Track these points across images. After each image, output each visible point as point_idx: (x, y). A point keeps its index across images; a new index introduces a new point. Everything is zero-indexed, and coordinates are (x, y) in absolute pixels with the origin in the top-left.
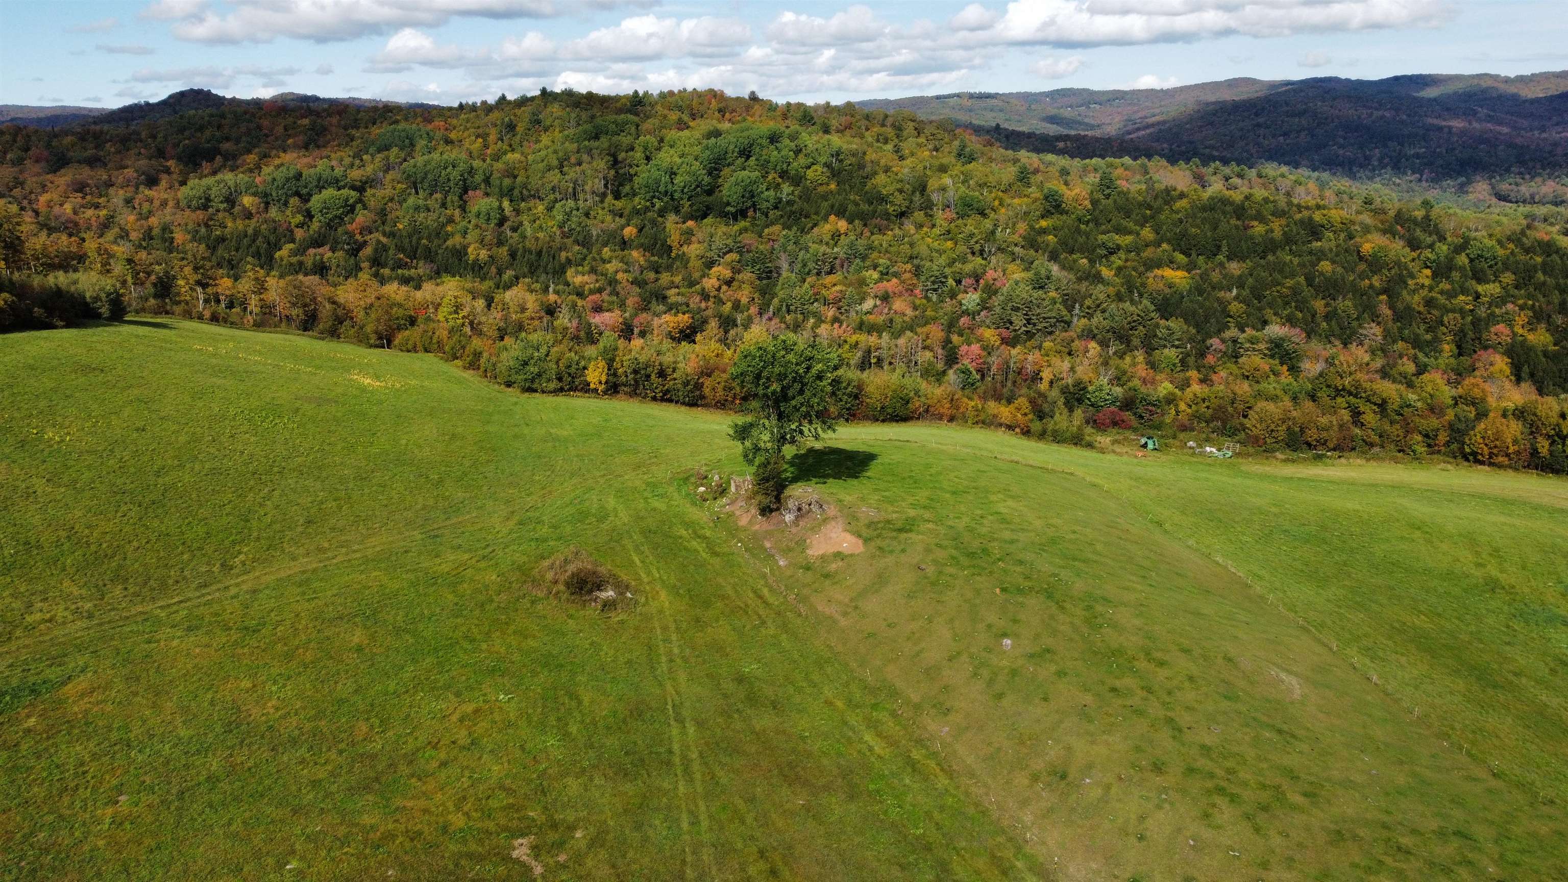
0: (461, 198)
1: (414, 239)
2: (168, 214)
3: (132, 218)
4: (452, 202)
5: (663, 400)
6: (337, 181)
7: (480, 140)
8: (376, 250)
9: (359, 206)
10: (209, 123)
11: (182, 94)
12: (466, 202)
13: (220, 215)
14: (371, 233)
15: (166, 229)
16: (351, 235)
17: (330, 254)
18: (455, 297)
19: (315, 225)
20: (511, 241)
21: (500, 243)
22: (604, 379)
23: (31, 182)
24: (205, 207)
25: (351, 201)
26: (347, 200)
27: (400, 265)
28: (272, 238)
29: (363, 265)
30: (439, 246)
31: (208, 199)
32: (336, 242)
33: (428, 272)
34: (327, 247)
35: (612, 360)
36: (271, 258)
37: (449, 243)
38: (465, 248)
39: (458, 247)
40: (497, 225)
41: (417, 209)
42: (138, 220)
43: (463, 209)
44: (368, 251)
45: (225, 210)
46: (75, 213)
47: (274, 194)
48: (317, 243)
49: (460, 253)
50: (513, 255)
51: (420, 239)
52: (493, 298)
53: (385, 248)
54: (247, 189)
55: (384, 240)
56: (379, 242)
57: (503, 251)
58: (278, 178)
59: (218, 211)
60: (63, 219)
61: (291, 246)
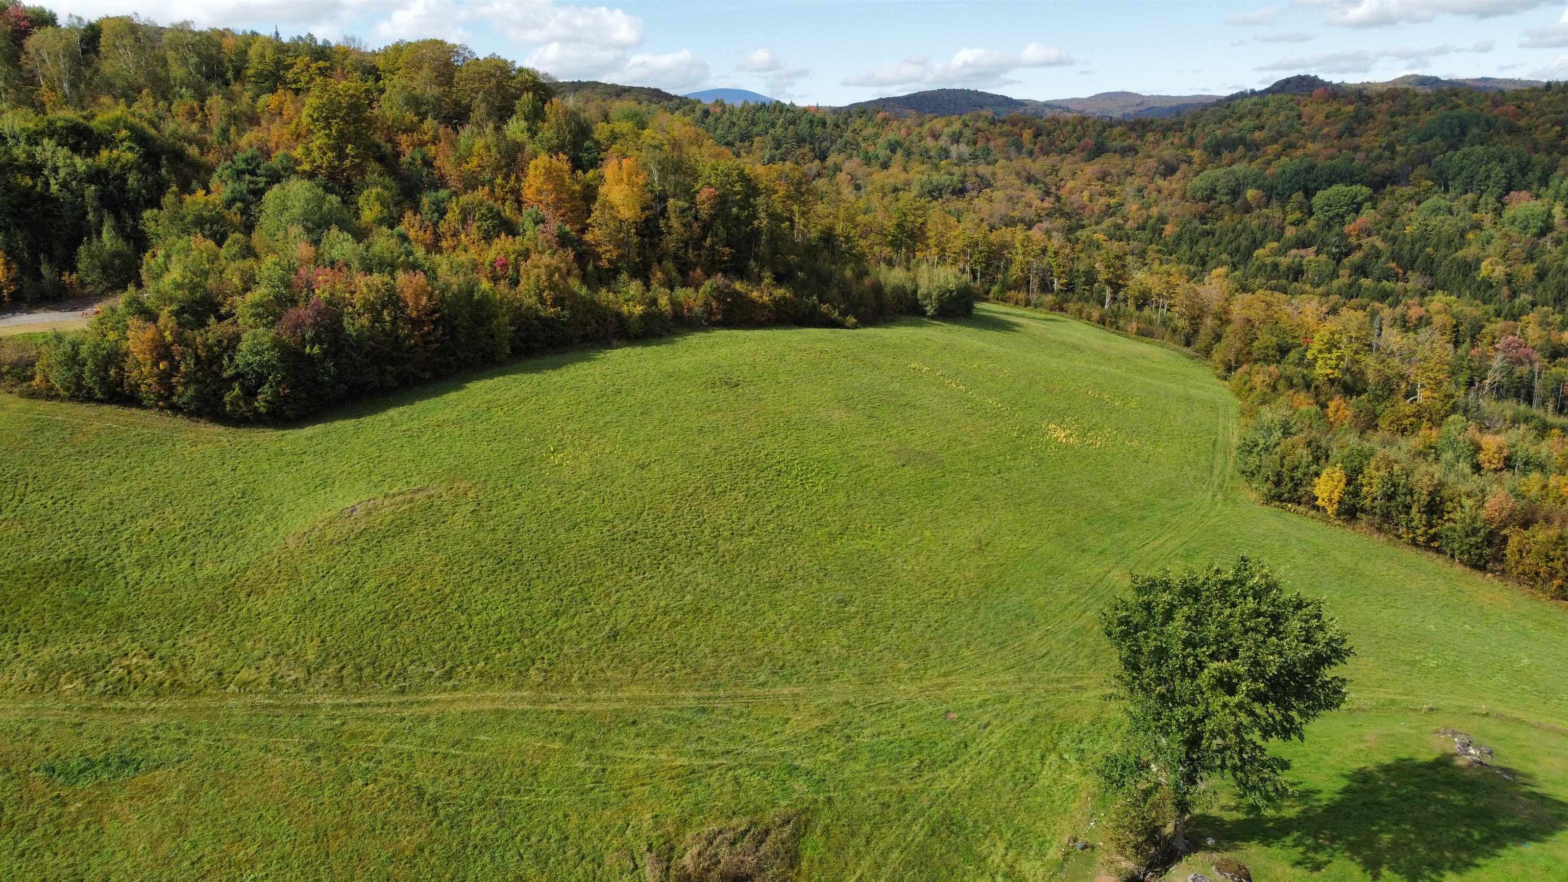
0: (1499, 199)
1: (1417, 246)
2: (1166, 207)
3: (1135, 207)
4: (1487, 204)
6: (1352, 175)
7: (1558, 128)
8: (1366, 256)
9: (1369, 204)
10: (1250, 111)
11: (1288, 81)
12: (1503, 205)
13: (1222, 207)
14: (1369, 235)
15: (1163, 220)
16: (1344, 237)
17: (1312, 257)
19: (1311, 224)
20: (1547, 258)
21: (1531, 258)
22: (1336, 497)
23: (1064, 171)
24: (1209, 199)
25: (1359, 198)
26: (1355, 197)
27: (1387, 276)
28: (1259, 235)
29: (1341, 272)
30: (1445, 257)
31: (1214, 191)
32: (1324, 244)
33: (1420, 286)
34: (1312, 249)
36: (1248, 255)
37: (1460, 254)
38: (1479, 261)
39: (1469, 259)
40: (1534, 235)
41: (1436, 211)
42: (1140, 209)
43: (1498, 213)
44: (1356, 257)
45: (1227, 203)
46: (1091, 200)
47: (1280, 188)
48: (1302, 243)
49: (1469, 268)
50: (1541, 275)
51: (1425, 246)
52: (1482, 327)
53: (1378, 254)
54: (1255, 181)
55: (1380, 244)
56: (1373, 246)
57: (1529, 271)
58: (1288, 171)
59: (1221, 203)
60: (1076, 206)
61: (1275, 244)
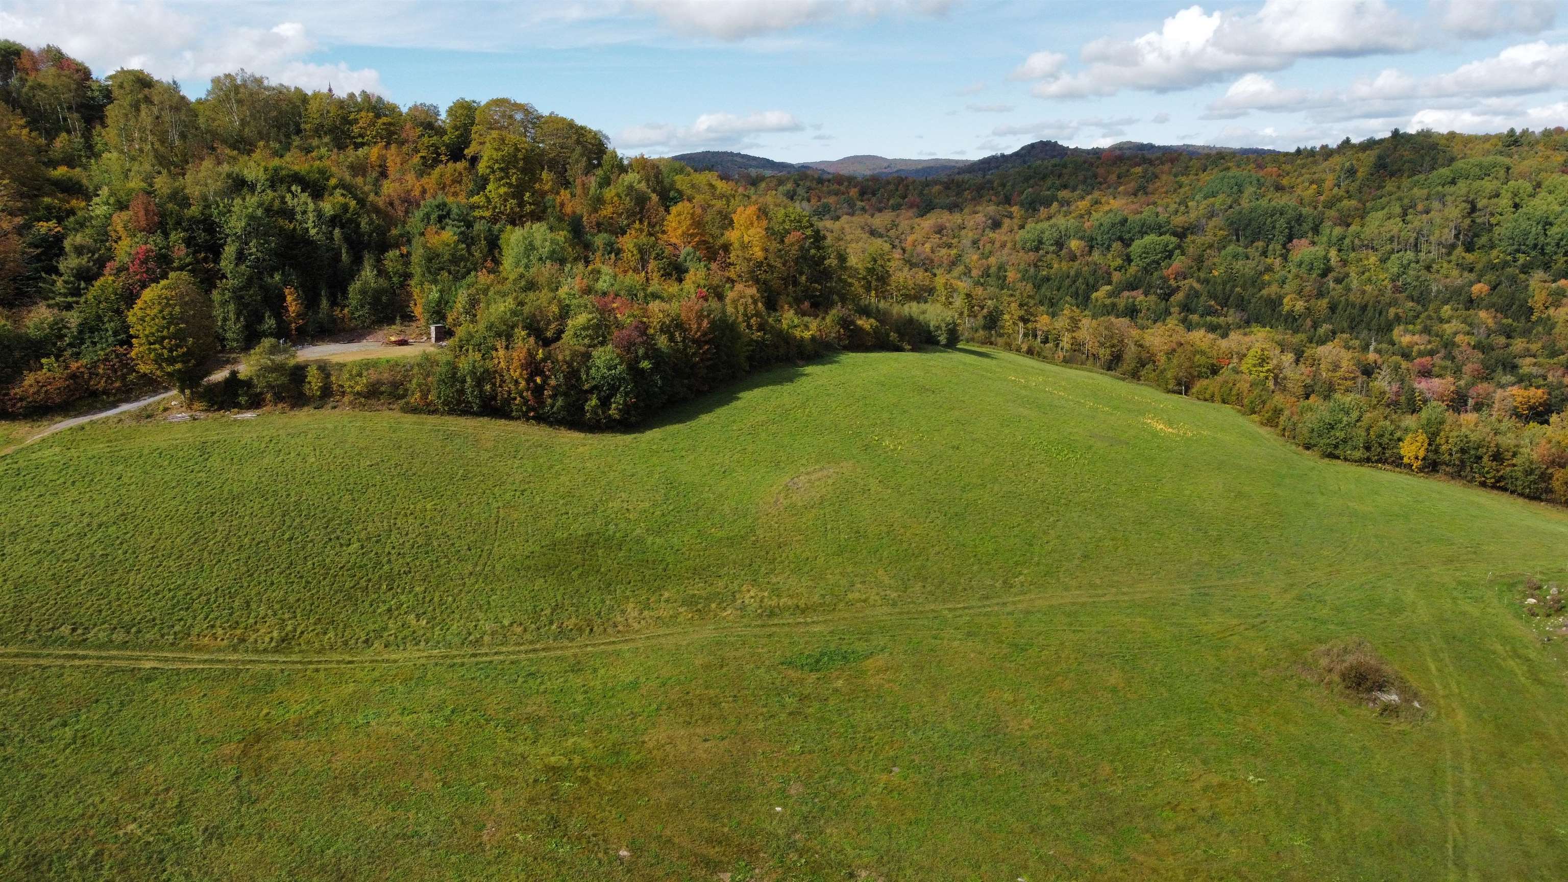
0: (1284, 246)
1: (1228, 287)
2: (1004, 255)
3: (975, 257)
4: (1274, 250)
5: (1494, 487)
6: (1160, 227)
7: (1314, 186)
8: (1188, 296)
9: (1177, 252)
10: (1052, 173)
11: (1032, 146)
12: (1288, 251)
13: (1049, 256)
14: (1185, 278)
15: (1001, 268)
16: (1165, 279)
17: (1142, 297)
18: (1262, 350)
19: (1133, 269)
20: (1332, 293)
21: (1320, 295)
22: (1421, 454)
23: (904, 224)
24: (1037, 249)
25: (1171, 247)
26: (1167, 245)
27: (1210, 312)
28: (1091, 281)
29: (1172, 310)
30: (1253, 295)
31: (1041, 242)
32: (1150, 286)
33: (1237, 320)
34: (1141, 291)
35: (1435, 434)
36: (1087, 298)
37: (1265, 292)
38: (1281, 298)
39: (1273, 296)
40: (1319, 275)
41: (1236, 256)
42: (980, 259)
43: (1285, 258)
44: (1180, 296)
45: (1053, 252)
46: (933, 251)
47: (1099, 238)
48: (1132, 286)
49: (1274, 303)
50: (1333, 308)
51: (1234, 286)
52: (1303, 352)
53: (1197, 295)
54: (1076, 233)
55: (1196, 286)
56: (1191, 288)
57: (1324, 303)
58: (1105, 224)
59: (1047, 253)
60: (922, 257)
61: (1108, 288)
